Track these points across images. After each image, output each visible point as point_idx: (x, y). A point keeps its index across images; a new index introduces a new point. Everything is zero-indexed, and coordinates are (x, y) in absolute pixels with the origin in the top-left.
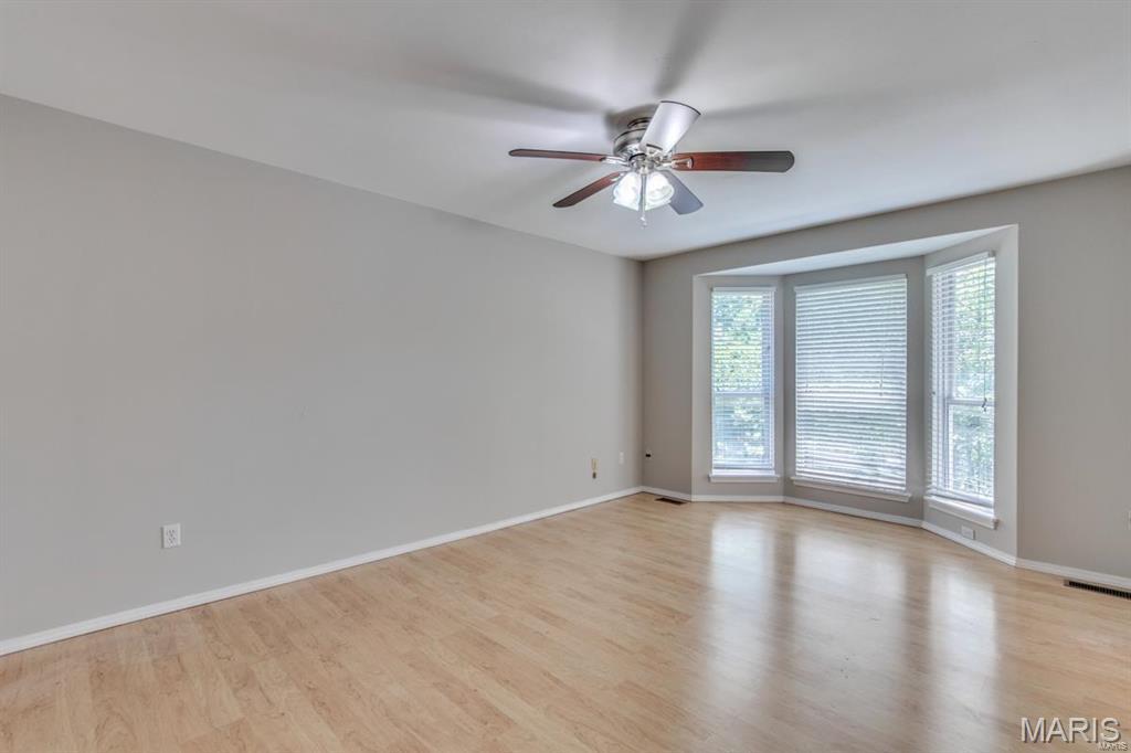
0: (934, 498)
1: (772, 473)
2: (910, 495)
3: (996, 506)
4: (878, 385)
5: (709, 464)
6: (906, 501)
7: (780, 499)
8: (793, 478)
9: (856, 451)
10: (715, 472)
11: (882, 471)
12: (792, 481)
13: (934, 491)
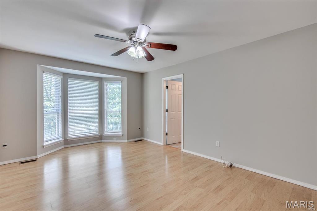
0: (105, 134)
1: (61, 139)
2: (99, 135)
3: (122, 132)
4: (92, 108)
5: (43, 141)
6: (99, 136)
7: (63, 147)
8: (68, 139)
9: (84, 126)
10: (45, 144)
11: (91, 131)
12: (67, 140)
13: (105, 132)
